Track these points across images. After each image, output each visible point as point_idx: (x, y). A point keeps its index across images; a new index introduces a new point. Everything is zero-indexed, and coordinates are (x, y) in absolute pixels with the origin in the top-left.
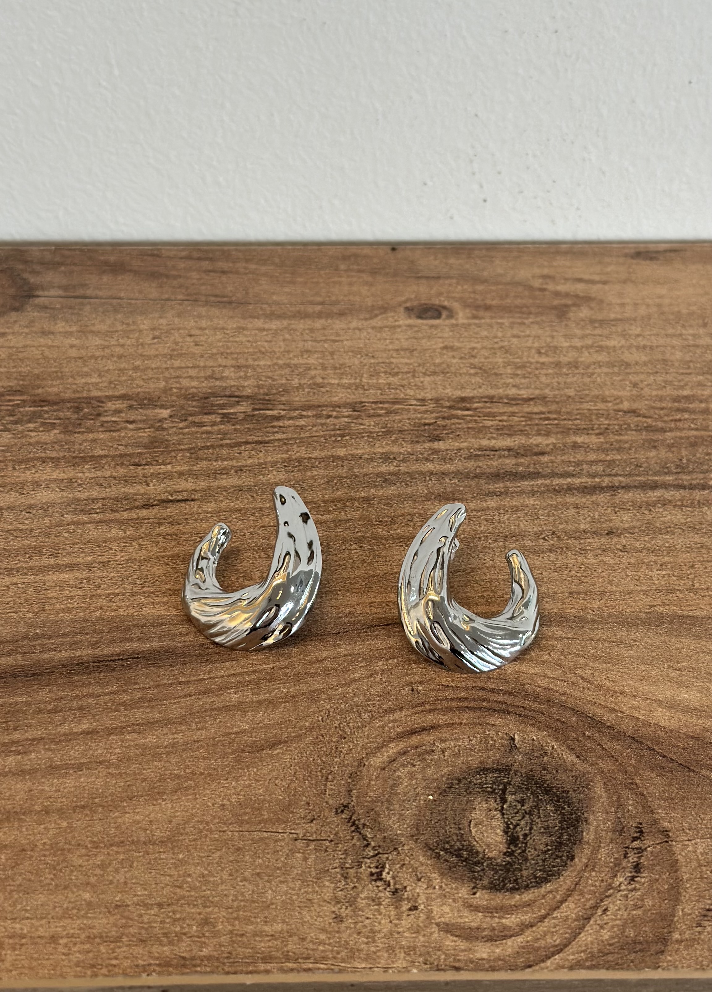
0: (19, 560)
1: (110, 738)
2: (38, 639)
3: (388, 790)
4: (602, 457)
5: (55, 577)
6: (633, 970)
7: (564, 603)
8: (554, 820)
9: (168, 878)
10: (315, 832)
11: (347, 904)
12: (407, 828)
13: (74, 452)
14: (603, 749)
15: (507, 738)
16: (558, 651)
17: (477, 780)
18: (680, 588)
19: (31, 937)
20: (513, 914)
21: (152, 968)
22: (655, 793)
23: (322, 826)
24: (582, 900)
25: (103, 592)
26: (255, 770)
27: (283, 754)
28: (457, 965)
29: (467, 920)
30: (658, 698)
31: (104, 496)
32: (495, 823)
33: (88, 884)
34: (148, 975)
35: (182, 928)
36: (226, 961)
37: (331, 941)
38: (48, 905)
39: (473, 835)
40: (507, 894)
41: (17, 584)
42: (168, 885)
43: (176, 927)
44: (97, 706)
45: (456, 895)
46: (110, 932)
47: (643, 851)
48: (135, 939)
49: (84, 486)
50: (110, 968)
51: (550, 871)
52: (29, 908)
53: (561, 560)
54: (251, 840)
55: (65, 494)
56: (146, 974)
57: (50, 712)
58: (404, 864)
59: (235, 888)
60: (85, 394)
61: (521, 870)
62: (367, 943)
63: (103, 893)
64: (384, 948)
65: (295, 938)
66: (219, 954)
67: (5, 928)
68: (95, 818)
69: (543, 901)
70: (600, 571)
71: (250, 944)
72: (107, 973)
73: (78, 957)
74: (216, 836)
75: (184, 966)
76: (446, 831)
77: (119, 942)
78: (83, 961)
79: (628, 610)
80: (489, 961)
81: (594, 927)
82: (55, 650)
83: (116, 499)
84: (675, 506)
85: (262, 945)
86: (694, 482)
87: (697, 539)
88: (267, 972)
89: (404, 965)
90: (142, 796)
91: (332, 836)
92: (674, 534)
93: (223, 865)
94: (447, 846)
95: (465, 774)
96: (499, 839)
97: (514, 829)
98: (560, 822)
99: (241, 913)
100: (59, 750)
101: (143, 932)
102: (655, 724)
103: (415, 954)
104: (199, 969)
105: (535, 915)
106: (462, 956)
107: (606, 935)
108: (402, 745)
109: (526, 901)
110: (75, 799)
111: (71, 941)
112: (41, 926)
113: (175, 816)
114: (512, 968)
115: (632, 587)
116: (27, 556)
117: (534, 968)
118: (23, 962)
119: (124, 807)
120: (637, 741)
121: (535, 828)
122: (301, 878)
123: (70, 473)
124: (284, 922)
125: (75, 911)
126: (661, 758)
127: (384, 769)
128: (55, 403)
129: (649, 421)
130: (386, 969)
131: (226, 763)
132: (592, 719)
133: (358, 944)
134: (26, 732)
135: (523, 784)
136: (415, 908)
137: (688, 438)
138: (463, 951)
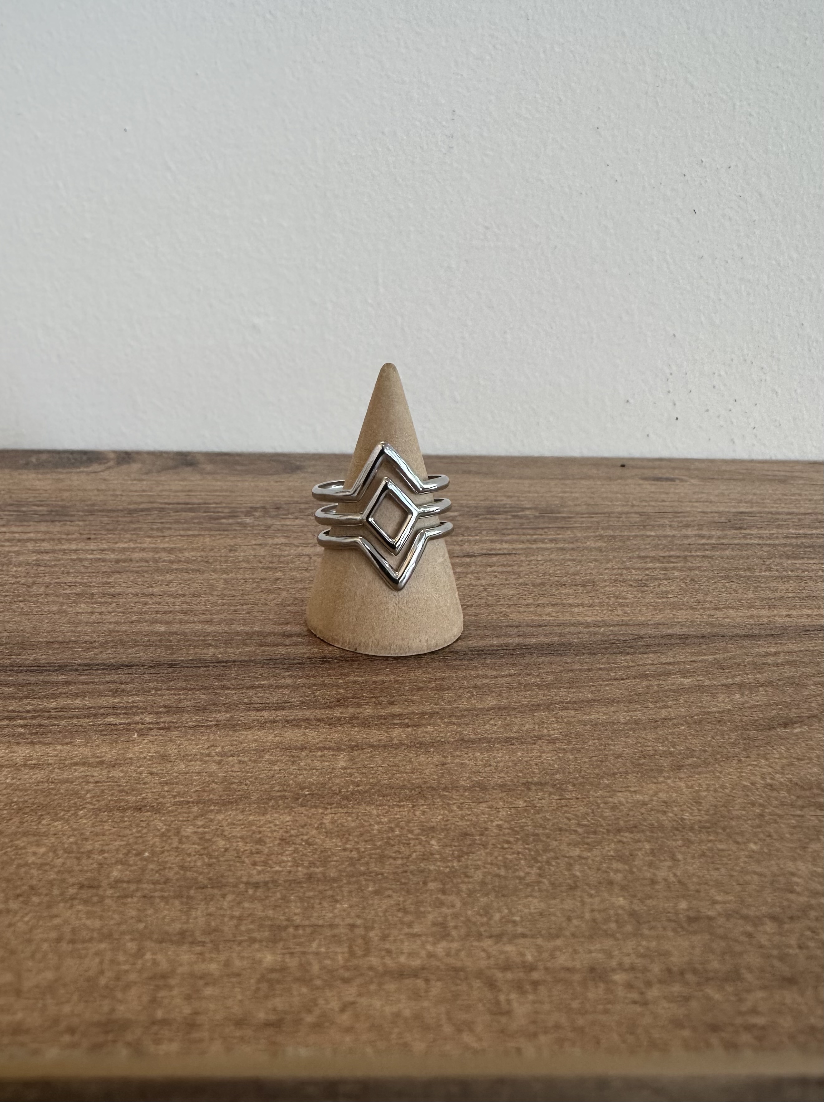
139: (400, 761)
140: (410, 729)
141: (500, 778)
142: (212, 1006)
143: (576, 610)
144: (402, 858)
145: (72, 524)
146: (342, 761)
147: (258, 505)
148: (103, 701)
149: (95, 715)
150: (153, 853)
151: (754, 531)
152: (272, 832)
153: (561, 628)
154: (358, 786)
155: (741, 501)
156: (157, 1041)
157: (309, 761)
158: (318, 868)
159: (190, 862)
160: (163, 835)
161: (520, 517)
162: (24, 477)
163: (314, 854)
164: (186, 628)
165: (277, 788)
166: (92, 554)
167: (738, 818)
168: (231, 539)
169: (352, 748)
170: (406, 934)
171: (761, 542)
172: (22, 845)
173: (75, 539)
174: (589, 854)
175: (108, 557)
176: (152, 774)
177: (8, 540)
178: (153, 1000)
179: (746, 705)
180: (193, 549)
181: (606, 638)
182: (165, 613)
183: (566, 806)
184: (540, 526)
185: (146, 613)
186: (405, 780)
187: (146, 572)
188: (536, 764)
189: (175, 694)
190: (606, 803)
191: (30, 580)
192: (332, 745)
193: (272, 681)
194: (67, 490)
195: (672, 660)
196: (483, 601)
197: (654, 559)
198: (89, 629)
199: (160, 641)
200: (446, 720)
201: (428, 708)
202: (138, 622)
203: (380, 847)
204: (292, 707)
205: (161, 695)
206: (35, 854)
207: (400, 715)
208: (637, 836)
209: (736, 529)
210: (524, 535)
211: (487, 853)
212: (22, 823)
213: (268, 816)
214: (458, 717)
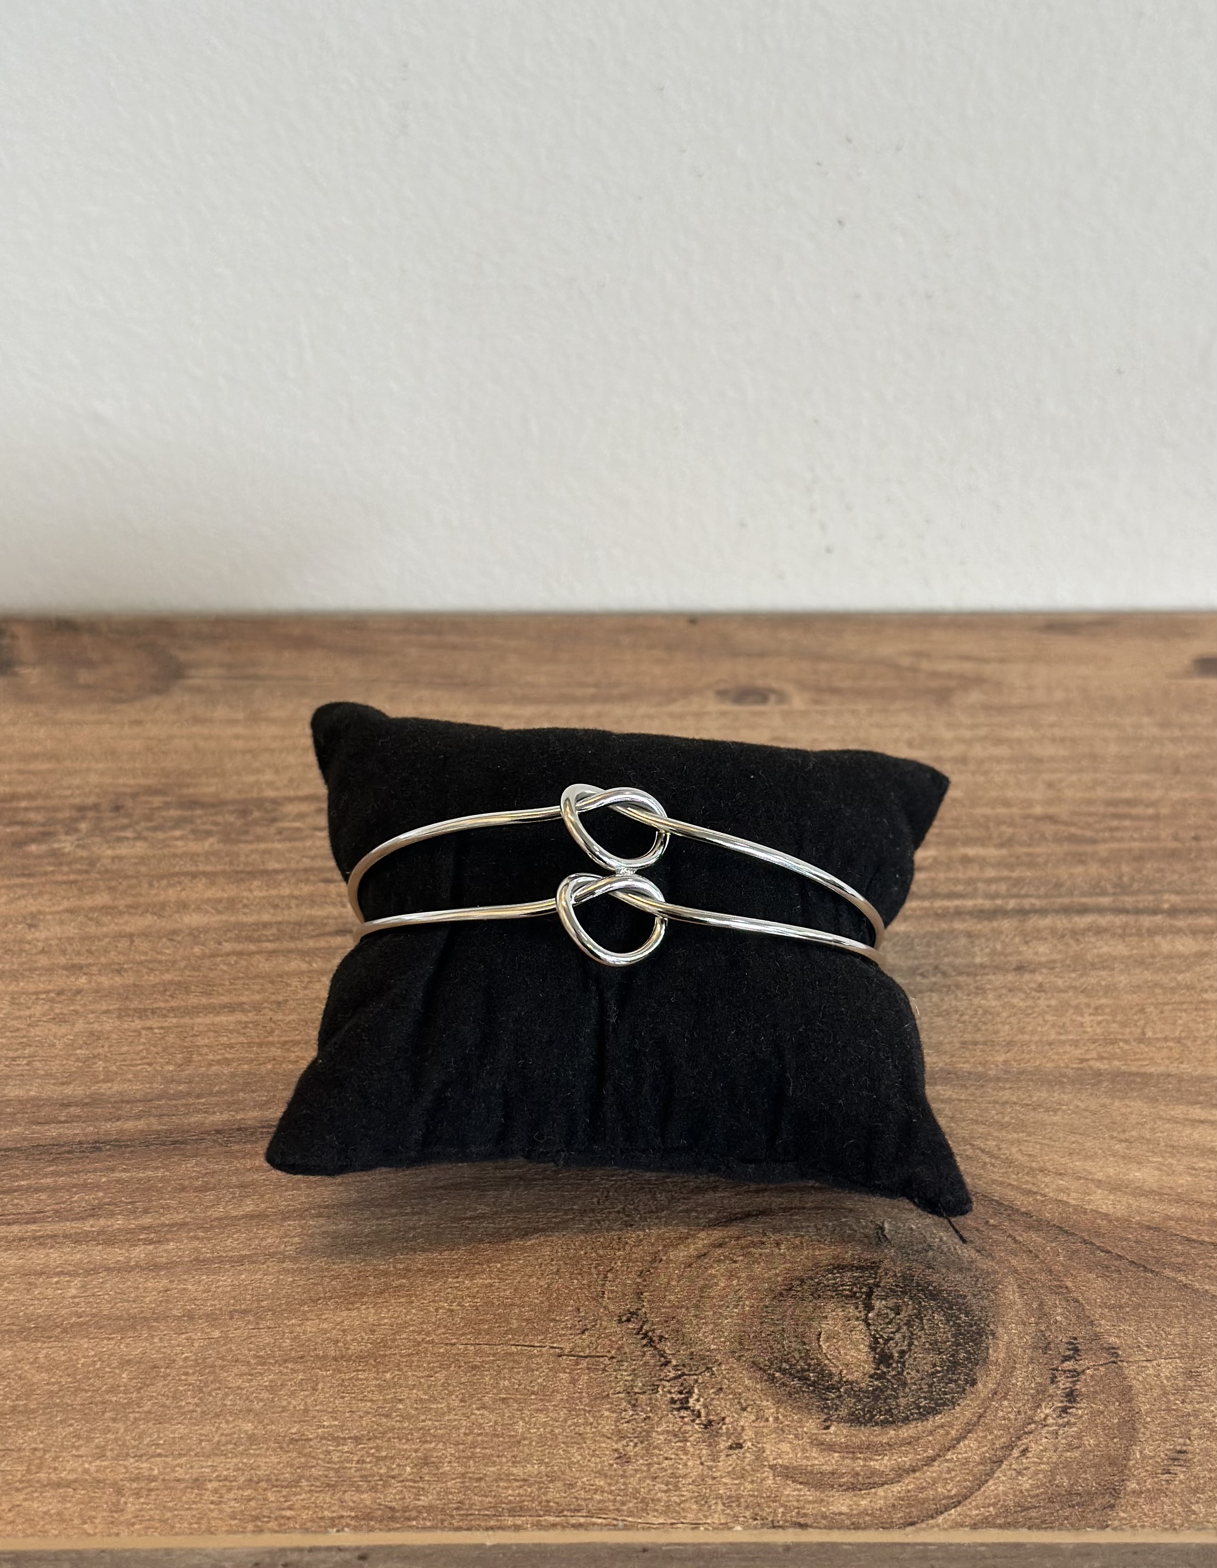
0: (155, 999)
1: (285, 1224)
2: (181, 1098)
3: (697, 1292)
4: (1006, 873)
5: (208, 1020)
6: (1068, 1530)
7: (953, 1056)
8: (945, 1332)
9: (369, 1404)
10: (588, 1346)
11: (636, 1440)
12: (724, 1342)
13: (238, 865)
14: (1016, 1241)
15: (873, 1226)
16: (946, 1116)
17: (828, 1280)
18: (1125, 1037)
19: (164, 1480)
20: (886, 1455)
21: (344, 1522)
22: (1095, 1300)
23: (598, 1338)
24: (990, 1437)
25: (276, 1039)
26: (499, 1265)
27: (540, 1244)
28: (802, 1520)
29: (816, 1462)
30: (1096, 1177)
31: (280, 919)
32: (856, 1336)
33: (249, 1411)
34: (338, 1531)
35: (389, 1468)
36: (454, 1512)
37: (613, 1488)
38: (191, 1438)
39: (824, 1351)
40: (875, 1428)
41: (151, 1028)
42: (368, 1413)
43: (381, 1468)
44: (267, 1183)
45: (799, 1429)
46: (283, 1474)
47: (1079, 1375)
48: (318, 1484)
49: (252, 907)
50: (282, 1522)
51: (942, 1399)
52: (161, 1442)
53: (949, 1001)
54: (494, 1355)
55: (224, 918)
56: (335, 1530)
57: (197, 1190)
58: (721, 1389)
59: (468, 1417)
60: (254, 794)
61: (897, 1398)
62: (666, 1492)
63: (273, 1423)
64: (691, 1498)
65: (559, 1484)
66: (445, 1504)
67: (126, 1467)
68: (261, 1326)
69: (930, 1438)
70: (1005, 1014)
71: (491, 1491)
72: (277, 1528)
73: (234, 1507)
74: (442, 1350)
75: (393, 1519)
76: (783, 1347)
77: (296, 1487)
78: (242, 1511)
79: (1048, 1065)
80: (849, 1516)
81: (1009, 1473)
82: (206, 1112)
83: (298, 924)
84: (1113, 935)
85: (510, 1493)
86: (1141, 906)
87: (1148, 976)
88: (517, 1528)
89: (723, 1521)
90: (330, 1298)
91: (613, 1352)
92: (1113, 969)
93: (451, 1388)
94: (785, 1365)
95: (810, 1272)
96: (863, 1357)
97: (885, 1344)
98: (953, 1336)
99: (478, 1450)
100: (209, 1239)
101: (331, 1474)
102: (1092, 1210)
103: (739, 1506)
104: (414, 1523)
105: (919, 1457)
106: (810, 1509)
107: (1026, 1483)
108: (717, 1234)
109: (904, 1439)
110: (232, 1301)
111: (224, 1486)
112: (178, 1465)
113: (380, 1325)
114: (885, 1525)
115: (1053, 1036)
116: (168, 993)
117: (918, 1525)
118: (152, 1513)
119: (304, 1312)
120: (1066, 1232)
121: (916, 1343)
122: (567, 1405)
123: (231, 891)
124: (541, 1462)
125: (231, 1446)
126: (1102, 1254)
127: (690, 1265)
128: (213, 806)
129: (1073, 830)
130: (695, 1526)
131: (456, 1257)
132: (999, 1204)
133: (653, 1492)
134: (163, 1215)
135: (897, 1286)
136: (740, 1446)
137: (1130, 850)
138: (810, 1502)
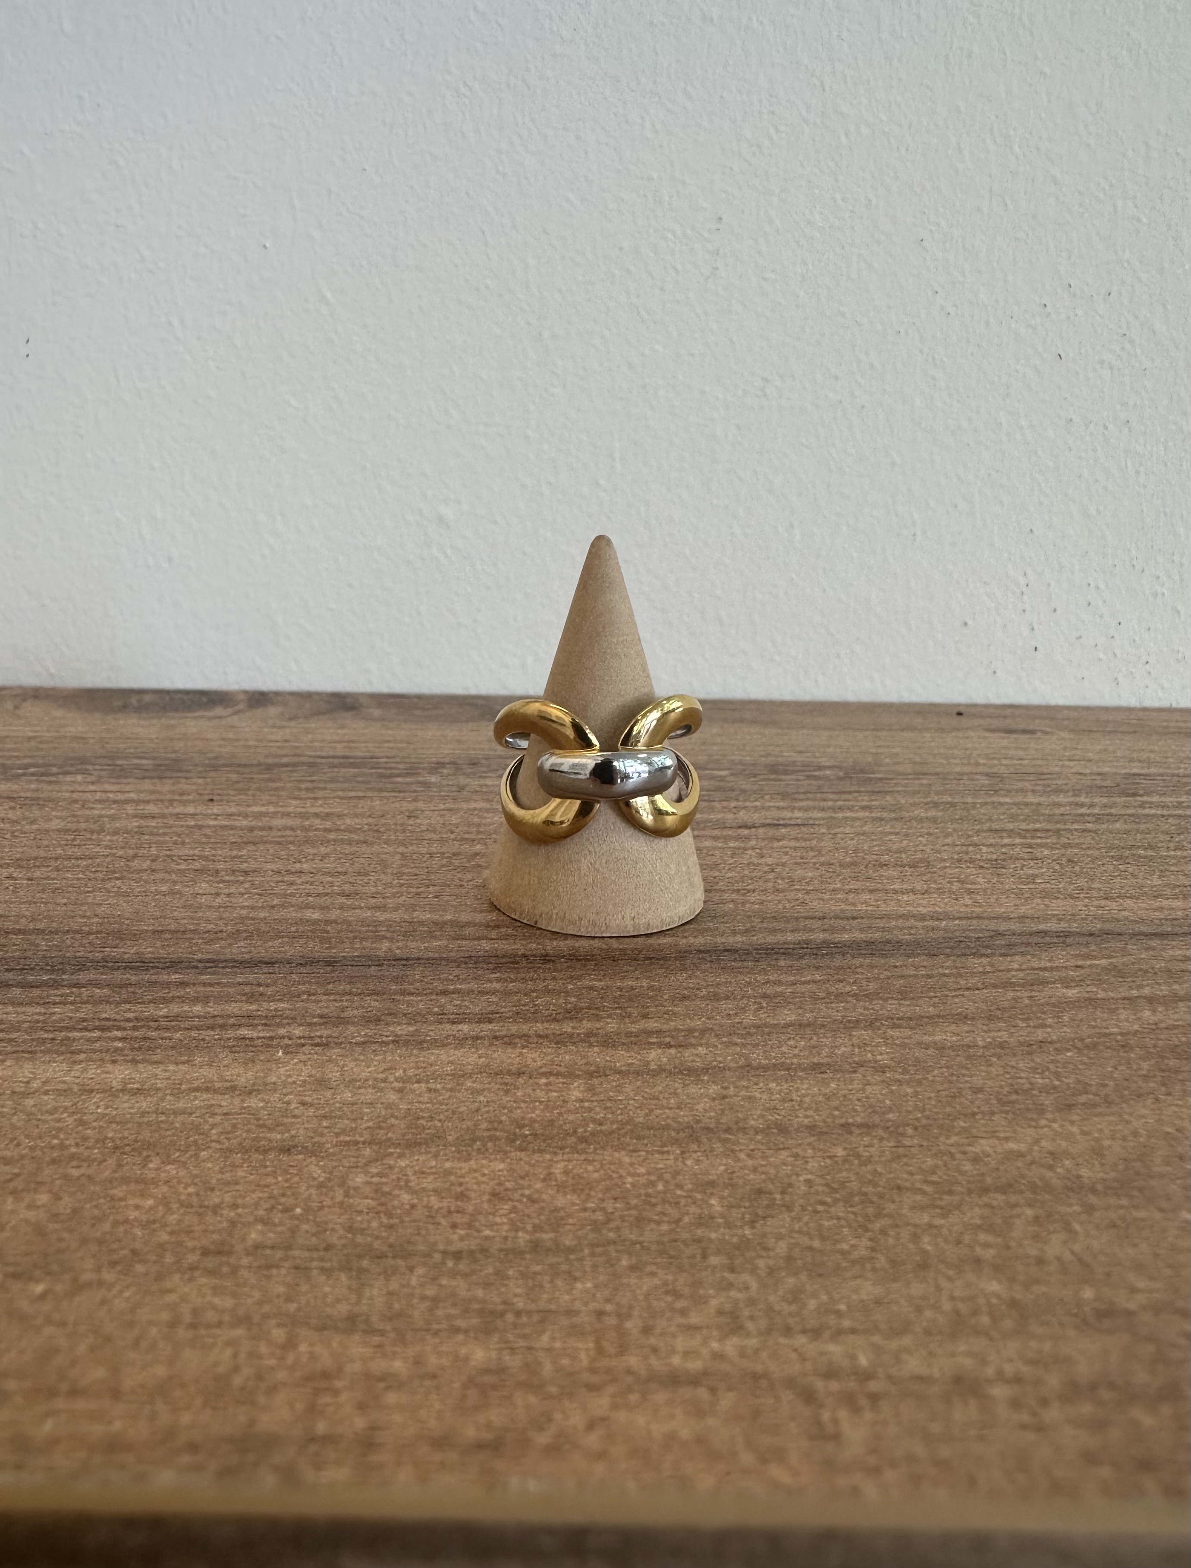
139: (661, 1092)
140: (673, 1051)
141: (806, 1117)
142: (398, 1418)
143: (905, 898)
144: (669, 1222)
145: (189, 781)
146: (577, 1090)
147: (447, 760)
148: (233, 1008)
149: (222, 1027)
150: (307, 1210)
151: (1155, 799)
152: (479, 1183)
153: (884, 921)
154: (601, 1124)
155: (1131, 760)
156: (318, 1467)
157: (529, 1090)
158: (546, 1232)
159: (361, 1222)
160: (321, 1186)
161: (816, 778)
162: (121, 722)
163: (540, 1214)
164: (349, 915)
165: (484, 1126)
166: (216, 819)
167: (1162, 1176)
168: (409, 802)
169: (591, 1075)
170: (679, 1326)
171: (1165, 812)
172: (121, 1195)
173: (193, 801)
174: (943, 1222)
175: (237, 824)
176: (303, 1104)
177: (100, 801)
178: (312, 1409)
179: (1162, 1025)
180: (356, 815)
181: (950, 935)
182: (319, 895)
183: (905, 1156)
184: (847, 789)
185: (292, 895)
186: (668, 1117)
187: (291, 843)
188: (859, 1100)
189: (335, 1000)
190: (965, 1153)
191: (131, 852)
192: (563, 1069)
193: (474, 986)
194: (179, 739)
195: (1048, 964)
196: (770, 885)
197: (1011, 833)
198: (212, 915)
199: (312, 931)
200: (724, 1039)
201: (698, 1023)
202: (283, 906)
203: (636, 1207)
204: (502, 1019)
205: (315, 1001)
206: (137, 1207)
207: (659, 1032)
208: (1013, 1199)
209: (1128, 795)
210: (824, 800)
211: (793, 1219)
212: (120, 1166)
213: (472, 1162)
214: (742, 1036)
